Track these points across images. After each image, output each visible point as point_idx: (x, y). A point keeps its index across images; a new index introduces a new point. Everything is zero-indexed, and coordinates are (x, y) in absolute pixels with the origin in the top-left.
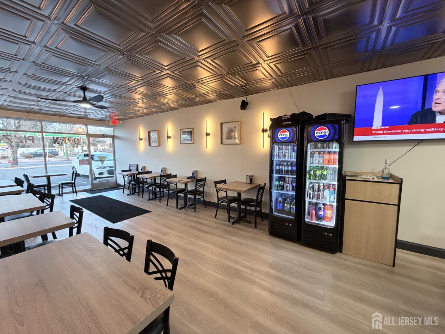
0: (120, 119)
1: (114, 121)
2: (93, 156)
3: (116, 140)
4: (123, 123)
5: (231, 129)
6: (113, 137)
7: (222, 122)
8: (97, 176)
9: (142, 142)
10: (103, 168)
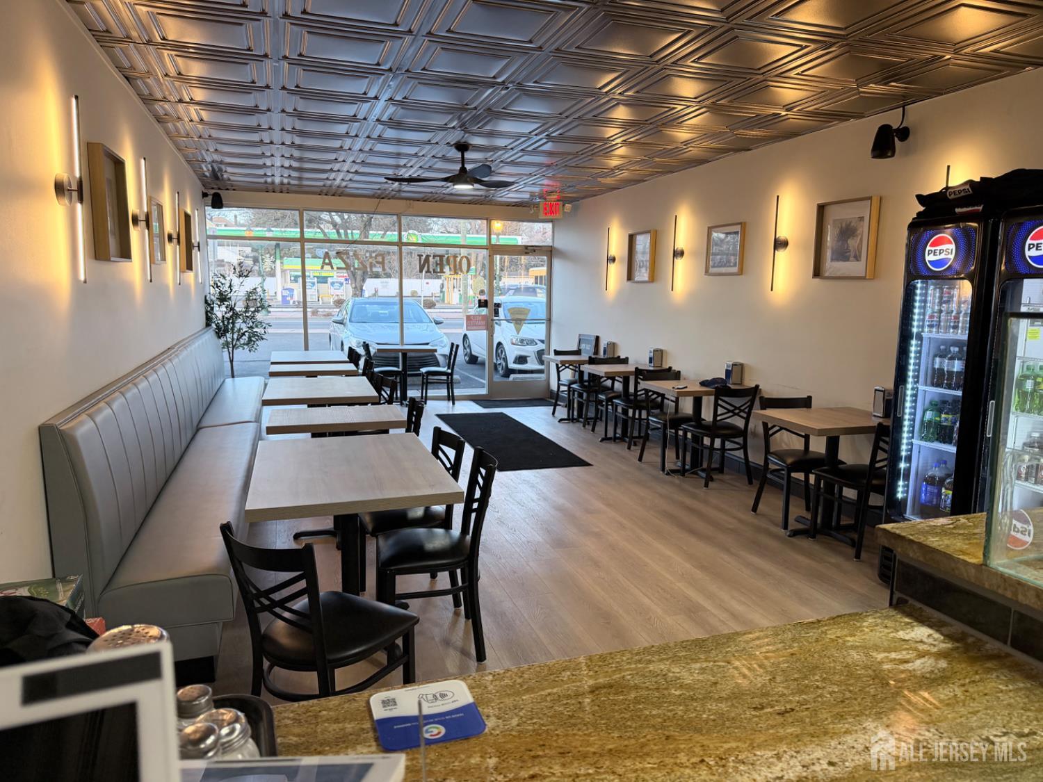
0: (565, 200)
1: (551, 206)
2: (498, 305)
3: (557, 263)
4: (575, 209)
5: (850, 222)
6: (551, 251)
7: (821, 201)
8: (512, 366)
9: (613, 268)
10: (527, 344)
